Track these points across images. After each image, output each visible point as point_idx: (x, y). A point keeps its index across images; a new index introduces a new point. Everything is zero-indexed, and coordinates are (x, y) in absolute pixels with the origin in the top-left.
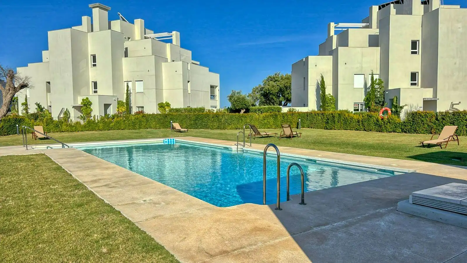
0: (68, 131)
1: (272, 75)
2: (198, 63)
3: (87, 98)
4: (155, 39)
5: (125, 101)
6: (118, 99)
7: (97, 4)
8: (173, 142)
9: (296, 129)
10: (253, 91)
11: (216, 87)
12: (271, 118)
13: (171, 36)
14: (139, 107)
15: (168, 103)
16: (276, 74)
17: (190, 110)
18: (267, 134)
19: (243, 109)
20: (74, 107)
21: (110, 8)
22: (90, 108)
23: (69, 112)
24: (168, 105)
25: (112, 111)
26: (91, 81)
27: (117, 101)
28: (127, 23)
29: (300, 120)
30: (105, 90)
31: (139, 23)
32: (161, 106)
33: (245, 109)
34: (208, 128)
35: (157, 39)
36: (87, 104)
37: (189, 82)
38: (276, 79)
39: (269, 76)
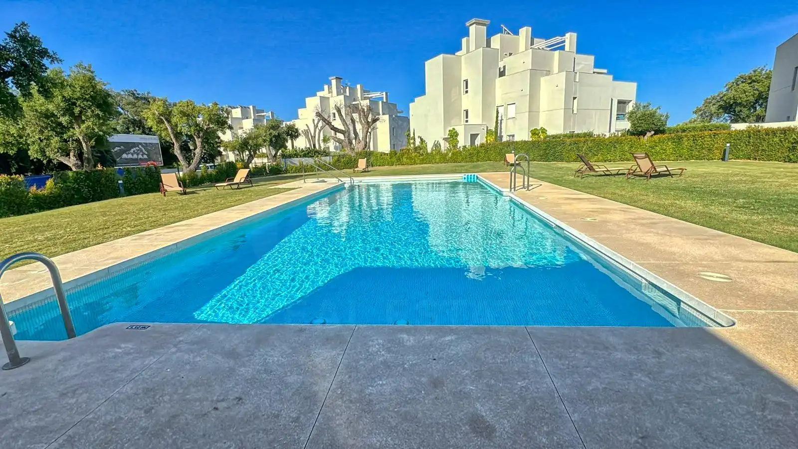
0: (408, 164)
1: (747, 72)
2: (605, 71)
3: (454, 129)
4: (545, 48)
5: (494, 130)
6: (487, 127)
7: (473, 20)
8: (474, 178)
9: (720, 161)
10: (706, 102)
11: (629, 102)
12: (670, 144)
13: (564, 42)
14: (509, 136)
15: (544, 129)
16: (755, 71)
17: (572, 135)
18: (608, 171)
19: (650, 132)
20: (444, 139)
21: (488, 22)
22: (456, 139)
23: (440, 144)
24: (544, 131)
25: (478, 142)
26: (463, 109)
27: (486, 129)
28: (512, 36)
29: (728, 145)
30: (475, 119)
31: (525, 32)
32: (534, 133)
33: (654, 130)
34: (562, 160)
35: (548, 49)
36: (453, 135)
37: (575, 98)
38: (754, 78)
39: (739, 75)
